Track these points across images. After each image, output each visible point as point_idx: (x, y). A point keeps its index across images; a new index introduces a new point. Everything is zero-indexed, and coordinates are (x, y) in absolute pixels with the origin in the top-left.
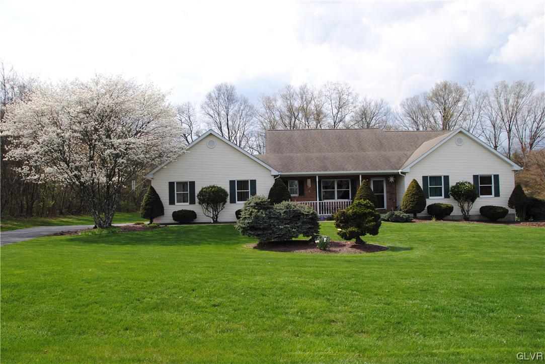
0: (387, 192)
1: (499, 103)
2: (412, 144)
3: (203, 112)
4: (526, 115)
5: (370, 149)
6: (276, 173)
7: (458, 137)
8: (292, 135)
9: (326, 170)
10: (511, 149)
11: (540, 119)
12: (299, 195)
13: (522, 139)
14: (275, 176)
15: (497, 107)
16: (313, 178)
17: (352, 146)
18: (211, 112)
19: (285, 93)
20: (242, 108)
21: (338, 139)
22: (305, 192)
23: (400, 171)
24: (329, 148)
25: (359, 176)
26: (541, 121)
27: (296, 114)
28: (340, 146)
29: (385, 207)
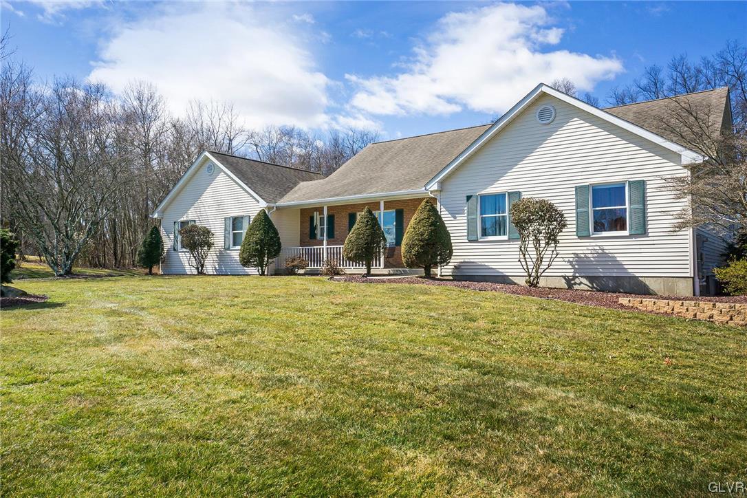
7: (539, 107)
12: (329, 238)
22: (335, 233)
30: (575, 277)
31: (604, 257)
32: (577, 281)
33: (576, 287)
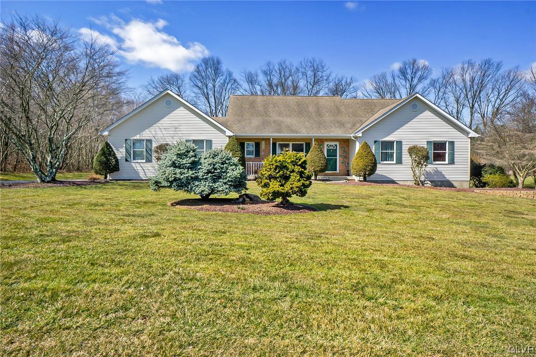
0: (340, 156)
1: (464, 80)
2: (369, 111)
3: (192, 84)
4: (490, 92)
5: (327, 115)
6: (232, 134)
7: (413, 103)
8: (254, 101)
9: (280, 132)
10: (473, 124)
11: (504, 96)
12: (255, 156)
13: (484, 115)
14: (230, 137)
15: (462, 85)
16: (267, 140)
17: (310, 112)
18: (200, 84)
19: (266, 69)
20: (227, 81)
21: (298, 105)
22: (261, 154)
23: (352, 135)
24: (288, 113)
25: (312, 139)
26: (505, 98)
27: (275, 88)
28: (299, 111)
29: (338, 171)
30: (425, 181)
31: (437, 172)
32: (426, 182)
33: (425, 185)
